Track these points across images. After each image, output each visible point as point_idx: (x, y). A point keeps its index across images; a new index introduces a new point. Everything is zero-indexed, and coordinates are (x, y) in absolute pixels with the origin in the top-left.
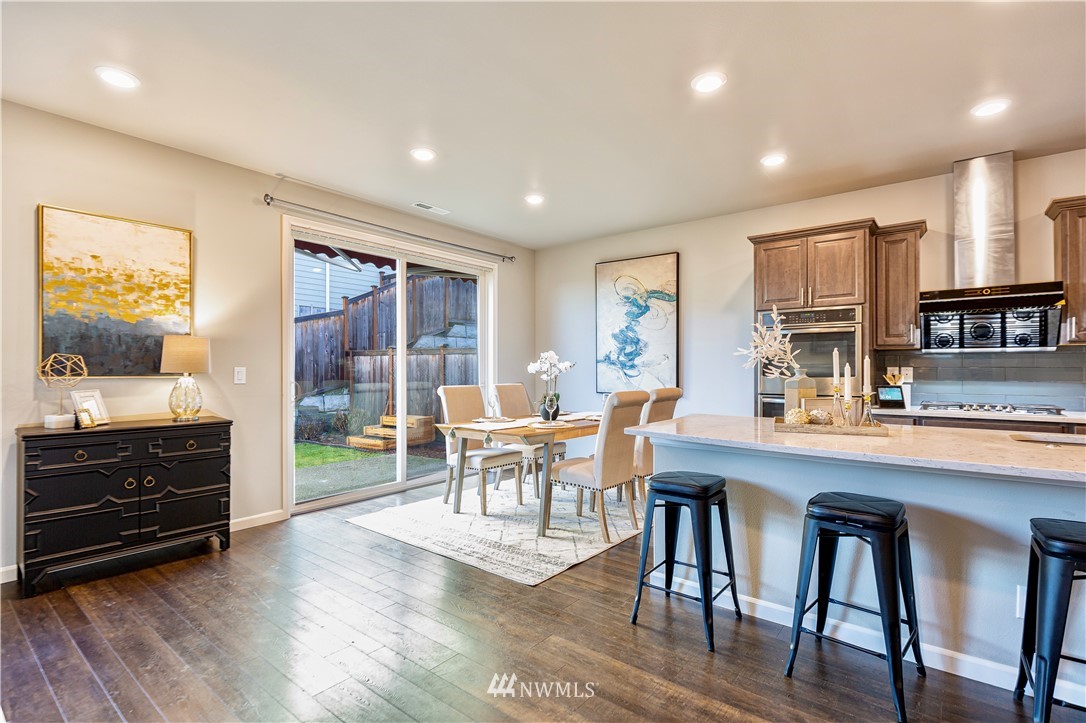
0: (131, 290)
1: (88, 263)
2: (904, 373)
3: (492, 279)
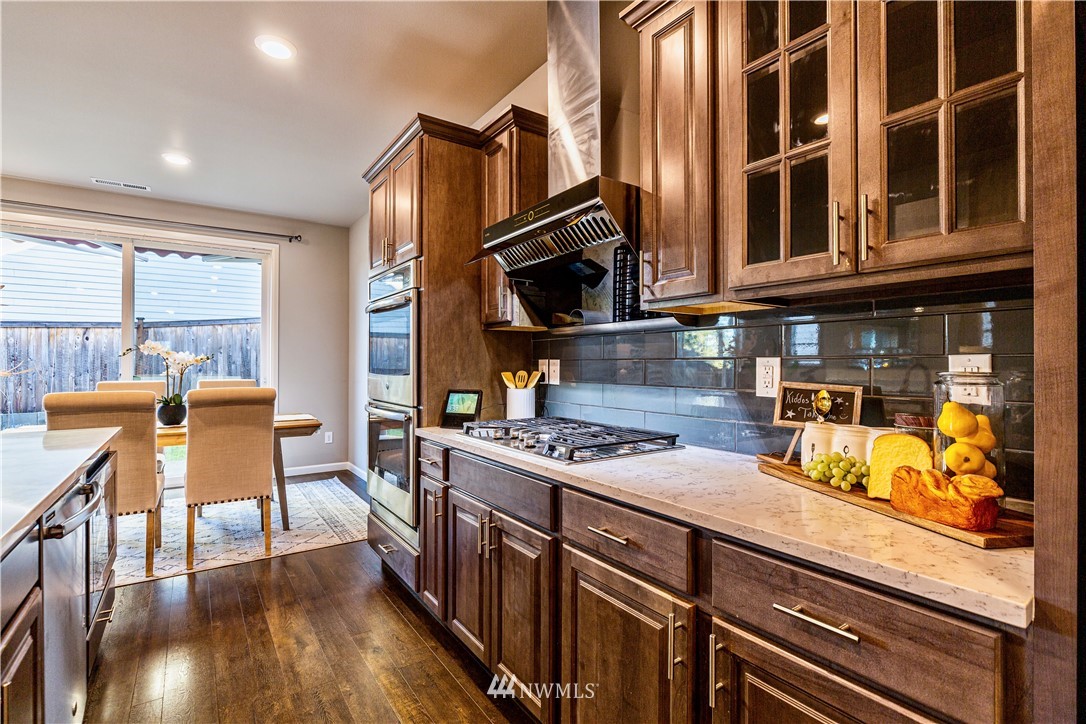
2: (552, 369)
3: (272, 262)
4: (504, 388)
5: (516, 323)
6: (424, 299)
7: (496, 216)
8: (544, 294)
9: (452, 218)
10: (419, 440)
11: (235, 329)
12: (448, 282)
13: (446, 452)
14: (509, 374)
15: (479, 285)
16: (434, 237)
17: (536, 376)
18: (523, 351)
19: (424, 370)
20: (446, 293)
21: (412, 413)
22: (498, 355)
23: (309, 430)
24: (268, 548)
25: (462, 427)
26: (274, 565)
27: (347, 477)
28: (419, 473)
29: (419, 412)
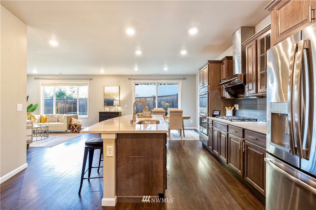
0: (112, 95)
1: (108, 92)
2: (237, 106)
3: (180, 84)
4: (226, 110)
5: (227, 98)
6: (209, 94)
7: (223, 78)
8: (234, 91)
9: (214, 78)
10: (208, 119)
11: (171, 97)
12: (214, 90)
13: (213, 121)
14: (227, 107)
15: (220, 90)
16: (211, 82)
17: (233, 108)
18: (231, 103)
19: (209, 106)
20: (213, 92)
21: (207, 114)
22: (225, 103)
23: (188, 118)
24: (182, 139)
25: (215, 117)
26: (183, 141)
27: (196, 130)
28: (208, 125)
29: (208, 114)
